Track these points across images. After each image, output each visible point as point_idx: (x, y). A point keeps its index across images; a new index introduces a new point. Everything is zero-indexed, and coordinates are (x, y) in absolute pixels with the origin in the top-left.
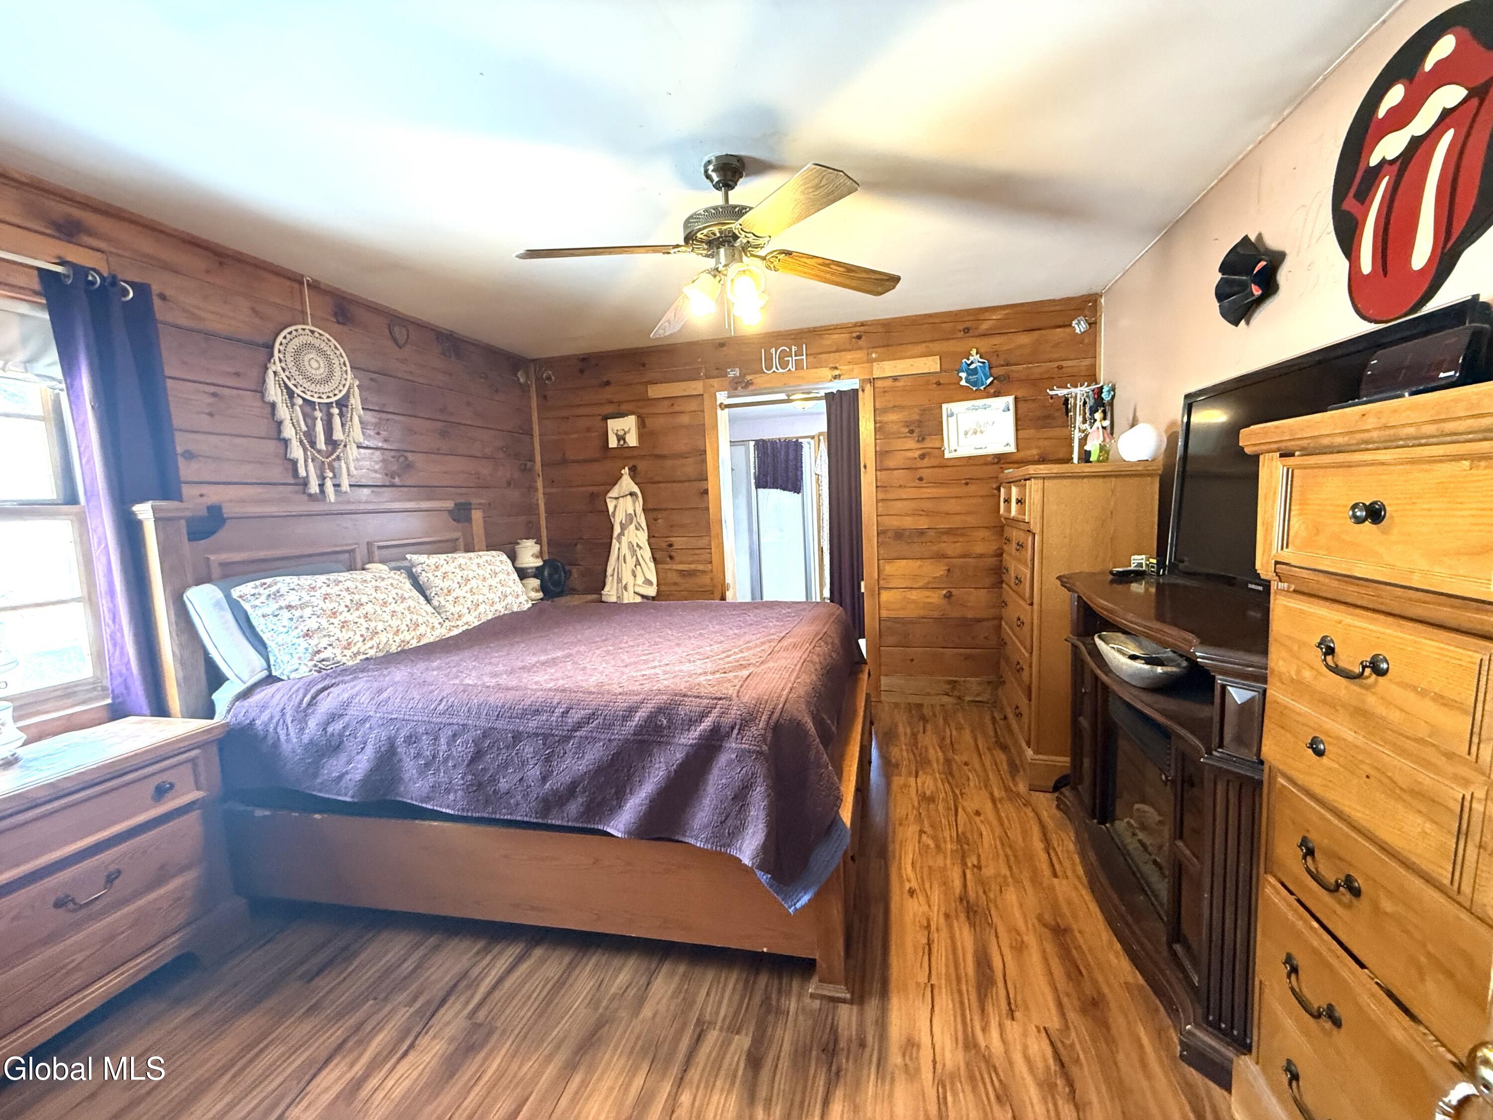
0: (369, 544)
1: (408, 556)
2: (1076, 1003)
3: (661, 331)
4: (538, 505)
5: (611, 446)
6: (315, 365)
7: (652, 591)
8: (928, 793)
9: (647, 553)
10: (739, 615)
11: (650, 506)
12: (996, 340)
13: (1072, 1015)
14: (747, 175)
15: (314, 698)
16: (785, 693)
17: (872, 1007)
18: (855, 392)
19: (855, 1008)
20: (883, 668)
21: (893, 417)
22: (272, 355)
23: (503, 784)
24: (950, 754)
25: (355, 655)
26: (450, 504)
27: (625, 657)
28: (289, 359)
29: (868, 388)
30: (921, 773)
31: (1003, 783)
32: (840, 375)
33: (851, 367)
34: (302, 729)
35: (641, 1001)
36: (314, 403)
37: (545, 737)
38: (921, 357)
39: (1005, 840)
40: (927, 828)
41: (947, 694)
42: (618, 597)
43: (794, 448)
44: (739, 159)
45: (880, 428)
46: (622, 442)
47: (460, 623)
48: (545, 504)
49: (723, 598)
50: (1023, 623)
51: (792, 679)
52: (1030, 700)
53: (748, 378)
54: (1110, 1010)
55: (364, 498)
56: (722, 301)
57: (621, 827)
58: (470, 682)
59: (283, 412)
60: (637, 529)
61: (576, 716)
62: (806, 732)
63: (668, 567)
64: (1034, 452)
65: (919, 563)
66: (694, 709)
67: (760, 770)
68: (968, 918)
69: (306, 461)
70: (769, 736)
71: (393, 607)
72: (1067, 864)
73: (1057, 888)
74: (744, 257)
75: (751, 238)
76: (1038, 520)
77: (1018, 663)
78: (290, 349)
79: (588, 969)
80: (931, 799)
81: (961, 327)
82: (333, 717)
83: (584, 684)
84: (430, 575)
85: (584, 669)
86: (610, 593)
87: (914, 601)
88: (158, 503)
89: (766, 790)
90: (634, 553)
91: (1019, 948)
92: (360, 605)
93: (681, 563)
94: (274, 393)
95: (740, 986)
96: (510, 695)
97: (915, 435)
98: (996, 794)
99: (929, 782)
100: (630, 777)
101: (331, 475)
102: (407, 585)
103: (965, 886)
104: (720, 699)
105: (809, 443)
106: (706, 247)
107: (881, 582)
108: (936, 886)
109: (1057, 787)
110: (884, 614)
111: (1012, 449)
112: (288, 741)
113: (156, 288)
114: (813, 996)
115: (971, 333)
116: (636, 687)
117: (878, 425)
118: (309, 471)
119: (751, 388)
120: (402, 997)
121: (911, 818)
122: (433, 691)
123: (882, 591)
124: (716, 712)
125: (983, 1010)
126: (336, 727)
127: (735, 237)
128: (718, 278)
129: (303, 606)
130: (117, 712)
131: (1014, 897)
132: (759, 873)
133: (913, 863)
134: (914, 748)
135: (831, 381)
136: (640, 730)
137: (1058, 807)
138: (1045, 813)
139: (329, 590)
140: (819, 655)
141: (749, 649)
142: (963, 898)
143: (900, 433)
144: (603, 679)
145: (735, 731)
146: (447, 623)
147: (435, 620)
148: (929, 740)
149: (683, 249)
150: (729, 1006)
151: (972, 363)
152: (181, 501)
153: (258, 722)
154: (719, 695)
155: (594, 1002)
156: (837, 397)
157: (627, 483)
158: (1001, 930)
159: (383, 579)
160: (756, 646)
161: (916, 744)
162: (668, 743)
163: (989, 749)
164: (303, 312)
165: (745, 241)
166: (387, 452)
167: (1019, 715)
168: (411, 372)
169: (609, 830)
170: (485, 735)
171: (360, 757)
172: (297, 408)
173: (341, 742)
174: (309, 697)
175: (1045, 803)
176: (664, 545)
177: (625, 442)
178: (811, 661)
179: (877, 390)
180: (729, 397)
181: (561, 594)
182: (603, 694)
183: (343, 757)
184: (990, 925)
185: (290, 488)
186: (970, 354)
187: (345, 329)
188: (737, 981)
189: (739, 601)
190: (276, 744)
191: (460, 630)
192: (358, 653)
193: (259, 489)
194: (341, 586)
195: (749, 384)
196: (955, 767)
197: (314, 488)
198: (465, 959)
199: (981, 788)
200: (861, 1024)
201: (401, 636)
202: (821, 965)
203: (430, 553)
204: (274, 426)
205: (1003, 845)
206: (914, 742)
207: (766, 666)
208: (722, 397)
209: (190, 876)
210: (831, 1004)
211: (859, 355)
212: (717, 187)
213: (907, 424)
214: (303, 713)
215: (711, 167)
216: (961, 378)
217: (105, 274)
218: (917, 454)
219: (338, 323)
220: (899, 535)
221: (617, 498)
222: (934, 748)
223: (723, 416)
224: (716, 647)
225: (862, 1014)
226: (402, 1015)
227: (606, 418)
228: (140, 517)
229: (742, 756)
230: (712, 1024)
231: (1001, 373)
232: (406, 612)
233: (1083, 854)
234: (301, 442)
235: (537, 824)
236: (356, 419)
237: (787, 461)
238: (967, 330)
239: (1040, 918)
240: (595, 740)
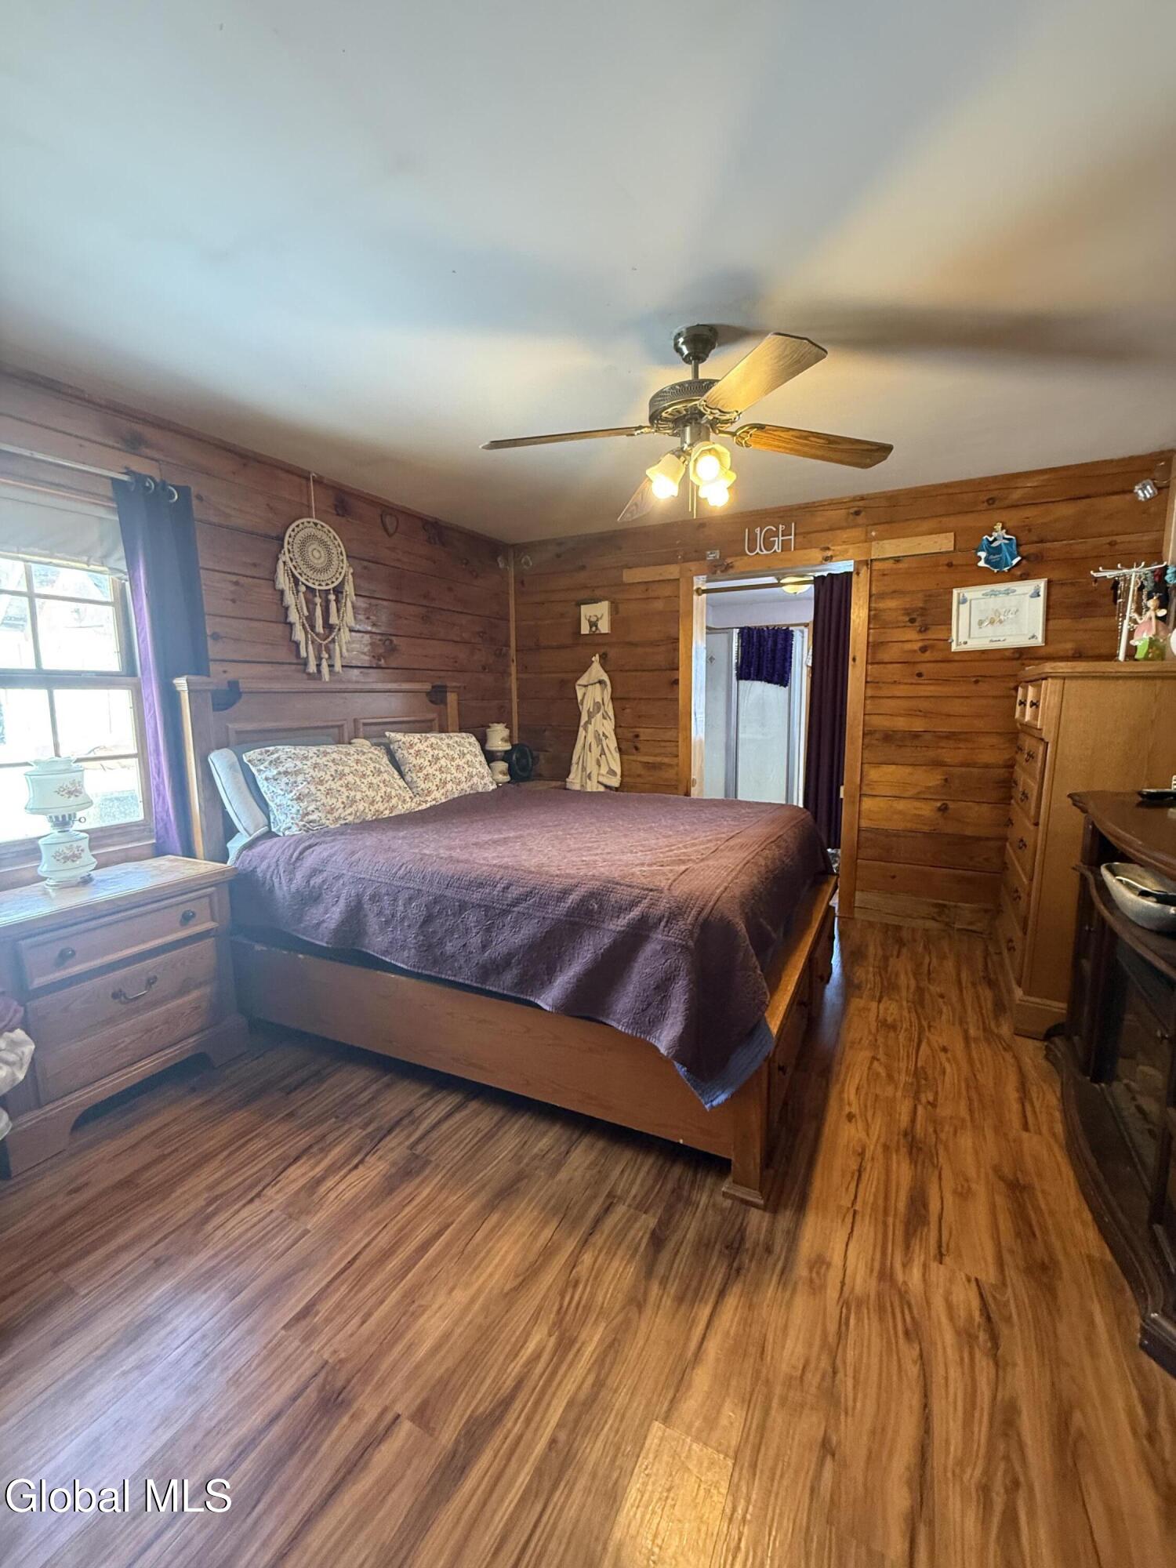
0: (355, 721)
1: (387, 734)
2: (1021, 1264)
3: (629, 515)
4: (510, 689)
5: (583, 632)
6: (316, 555)
7: (615, 782)
8: (890, 1020)
9: (612, 743)
10: (695, 812)
11: (618, 695)
12: (1028, 512)
13: (1011, 1273)
14: (720, 345)
15: (301, 853)
16: (718, 891)
17: (785, 1220)
18: (848, 575)
19: (767, 1216)
20: (858, 882)
21: (891, 603)
22: (283, 547)
23: (449, 948)
24: (924, 984)
25: (337, 819)
26: (427, 687)
27: (571, 842)
28: (296, 550)
29: (864, 571)
30: (885, 999)
31: (984, 1023)
32: (832, 557)
33: (844, 547)
34: (291, 880)
35: (558, 1165)
36: (315, 589)
37: (487, 908)
38: (931, 534)
39: (972, 1084)
40: (881, 1056)
41: (934, 919)
42: (582, 786)
43: (782, 638)
44: (712, 328)
45: (875, 615)
46: (594, 629)
47: (429, 799)
48: (518, 689)
49: (687, 794)
50: (1025, 845)
51: (730, 878)
52: (1025, 933)
53: (729, 561)
54: (1061, 1278)
55: (354, 678)
56: (685, 482)
57: (550, 1001)
58: (427, 852)
59: (290, 599)
60: (604, 718)
61: (514, 892)
62: (736, 933)
63: (632, 758)
64: (1068, 647)
65: (909, 769)
66: (625, 897)
67: (684, 966)
68: (910, 1153)
69: (307, 643)
70: (697, 931)
71: (371, 779)
72: (1043, 1117)
73: (1026, 1145)
74: (712, 435)
75: (717, 414)
76: (1053, 729)
77: (1017, 891)
78: (297, 540)
79: (516, 1127)
80: (893, 1027)
81: (983, 497)
82: (315, 872)
83: (526, 864)
84: (405, 752)
85: (530, 850)
86: (574, 781)
87: (900, 812)
88: (193, 678)
89: (688, 985)
90: (599, 741)
91: (964, 1194)
92: (342, 775)
93: (646, 754)
94: (283, 582)
95: (654, 1171)
96: (460, 867)
97: (917, 624)
98: (972, 1032)
99: (891, 1009)
100: (560, 956)
101: (326, 656)
102: (385, 760)
103: (913, 1120)
104: (651, 890)
105: (802, 632)
106: (671, 425)
107: (864, 788)
108: (879, 1113)
109: (1048, 1036)
110: (864, 824)
111: (1039, 641)
112: (281, 888)
113: (194, 490)
114: (725, 1194)
115: (997, 504)
116: (572, 872)
117: (872, 613)
118: (308, 652)
119: (731, 571)
120: (357, 1121)
121: (865, 1042)
122: (395, 857)
123: (865, 799)
124: (645, 903)
125: (907, 1247)
126: (317, 880)
127: (702, 415)
128: (682, 459)
129: (297, 773)
130: (159, 851)
131: (969, 1143)
132: (677, 1065)
133: (858, 1089)
134: (883, 973)
135: (821, 564)
136: (571, 912)
137: (1047, 1057)
138: (1028, 1061)
139: (318, 761)
140: (766, 858)
141: (693, 845)
142: (909, 1134)
143: (898, 622)
144: (545, 860)
145: (663, 924)
146: (417, 799)
147: (408, 794)
148: (902, 967)
149: (646, 430)
150: (642, 1185)
151: (995, 540)
152: (209, 676)
153: (258, 870)
154: (651, 886)
155: (517, 1158)
156: (828, 581)
157: (596, 671)
158: (947, 1173)
159: (364, 753)
160: (702, 843)
161: (886, 968)
162: (597, 928)
163: (974, 984)
164: (309, 507)
165: (711, 418)
166: (375, 636)
167: (1011, 949)
168: (398, 560)
169: (539, 1002)
170: (436, 901)
171: (334, 909)
172: (301, 595)
173: (321, 894)
174: (296, 854)
175: (1031, 1052)
176: (630, 736)
177: (597, 629)
178: (756, 864)
179: (874, 573)
180: (708, 581)
181: (527, 779)
182: (541, 874)
183: (321, 908)
184: (935, 1166)
185: (293, 667)
186: (994, 530)
187: (343, 520)
188: (652, 1167)
189: (705, 797)
190: (271, 890)
191: (428, 805)
192: (339, 818)
193: (269, 668)
194: (328, 758)
195: (729, 567)
196: (927, 996)
197: (312, 668)
198: (412, 1099)
199: (954, 1024)
200: (771, 1232)
201: (376, 806)
202: (736, 1166)
203: (405, 732)
204: (283, 611)
205: (968, 1087)
206: (883, 967)
207: (706, 863)
208: (700, 582)
209: (207, 990)
210: (744, 1206)
211: (856, 533)
212: (686, 360)
213: (907, 612)
214: (293, 864)
215: (681, 340)
216: (980, 558)
217: (158, 480)
218: (916, 646)
219: (338, 515)
220: (888, 737)
221: (586, 686)
222: (906, 973)
223: (699, 601)
224: (662, 842)
225: (773, 1223)
226: (357, 1135)
227: (579, 604)
228: (179, 689)
229: (666, 948)
230: (621, 1199)
231: (1032, 551)
232: (382, 785)
233: (1065, 1112)
234: (303, 625)
235: (477, 988)
236: (349, 604)
237: (774, 651)
238: (991, 501)
239: (996, 1169)
240: (530, 917)
